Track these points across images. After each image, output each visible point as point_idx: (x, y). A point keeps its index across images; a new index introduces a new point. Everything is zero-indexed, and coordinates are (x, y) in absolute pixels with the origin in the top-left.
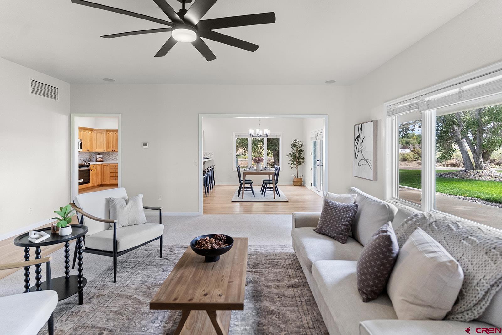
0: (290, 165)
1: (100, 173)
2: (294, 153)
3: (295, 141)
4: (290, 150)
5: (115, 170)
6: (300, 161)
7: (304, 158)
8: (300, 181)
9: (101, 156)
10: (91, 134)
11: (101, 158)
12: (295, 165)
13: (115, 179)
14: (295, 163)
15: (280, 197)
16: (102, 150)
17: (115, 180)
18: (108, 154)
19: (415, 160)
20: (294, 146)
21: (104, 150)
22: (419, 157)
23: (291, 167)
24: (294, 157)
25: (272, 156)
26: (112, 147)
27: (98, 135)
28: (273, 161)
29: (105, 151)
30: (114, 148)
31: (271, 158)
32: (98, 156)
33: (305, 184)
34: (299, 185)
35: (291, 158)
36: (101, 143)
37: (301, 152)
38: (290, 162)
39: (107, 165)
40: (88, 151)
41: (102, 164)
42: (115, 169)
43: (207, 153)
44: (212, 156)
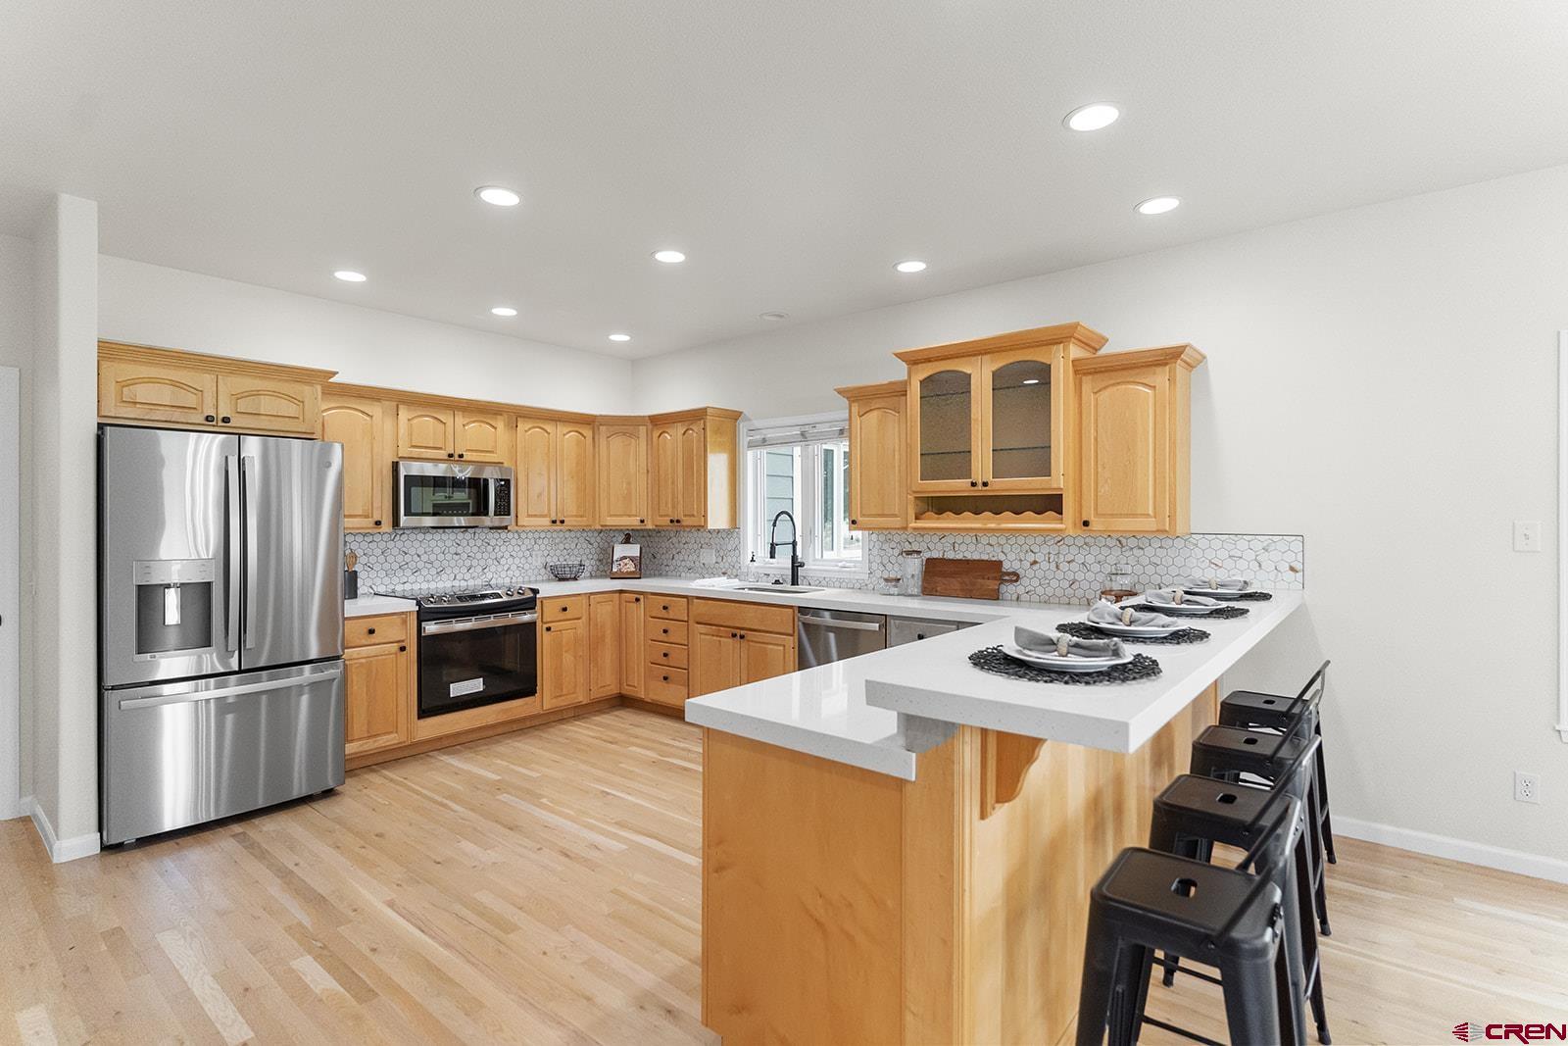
1: (608, 640)
5: (665, 631)
9: (634, 550)
10: (578, 443)
11: (632, 559)
13: (665, 678)
16: (633, 522)
17: (664, 683)
18: (674, 540)
21: (642, 521)
26: (673, 507)
27: (617, 443)
29: (649, 526)
30: (680, 507)
32: (621, 550)
36: (629, 484)
39: (637, 600)
40: (558, 527)
41: (621, 592)
42: (665, 624)
43: (1242, 544)
44: (1292, 569)
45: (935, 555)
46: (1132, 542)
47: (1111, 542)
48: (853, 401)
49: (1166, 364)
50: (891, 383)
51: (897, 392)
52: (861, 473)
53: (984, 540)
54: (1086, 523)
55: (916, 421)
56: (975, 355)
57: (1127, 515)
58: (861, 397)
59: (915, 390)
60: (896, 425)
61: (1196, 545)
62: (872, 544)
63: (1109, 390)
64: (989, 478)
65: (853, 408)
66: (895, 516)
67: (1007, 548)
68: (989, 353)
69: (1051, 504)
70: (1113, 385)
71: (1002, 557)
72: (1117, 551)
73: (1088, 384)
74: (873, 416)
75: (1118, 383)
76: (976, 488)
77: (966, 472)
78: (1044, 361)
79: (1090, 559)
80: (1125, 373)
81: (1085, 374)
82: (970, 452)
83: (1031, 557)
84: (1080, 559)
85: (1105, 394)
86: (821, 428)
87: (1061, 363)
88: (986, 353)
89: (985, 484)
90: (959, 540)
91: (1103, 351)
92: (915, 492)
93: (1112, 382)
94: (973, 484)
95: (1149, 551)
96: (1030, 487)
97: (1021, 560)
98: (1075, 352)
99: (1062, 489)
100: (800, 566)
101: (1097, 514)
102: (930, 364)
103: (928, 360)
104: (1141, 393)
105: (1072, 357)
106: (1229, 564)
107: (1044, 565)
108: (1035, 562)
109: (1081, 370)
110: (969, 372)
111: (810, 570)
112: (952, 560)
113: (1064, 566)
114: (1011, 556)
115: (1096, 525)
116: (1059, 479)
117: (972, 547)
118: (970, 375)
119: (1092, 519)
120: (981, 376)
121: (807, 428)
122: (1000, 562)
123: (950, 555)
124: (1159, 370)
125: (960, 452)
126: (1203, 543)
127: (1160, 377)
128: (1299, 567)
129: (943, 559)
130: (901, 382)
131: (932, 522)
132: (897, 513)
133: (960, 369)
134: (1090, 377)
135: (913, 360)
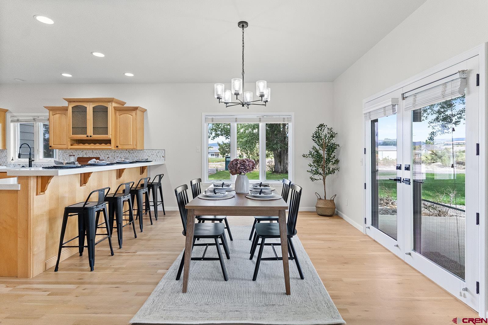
0: (310, 175)
2: (317, 151)
3: (320, 128)
4: (310, 145)
6: (331, 166)
7: (337, 161)
8: (330, 206)
12: (320, 174)
14: (320, 171)
15: (302, 278)
19: (434, 162)
20: (317, 137)
22: (438, 159)
23: (312, 179)
24: (318, 159)
25: (273, 157)
28: (273, 164)
31: (271, 160)
33: (342, 212)
34: (330, 214)
35: (310, 160)
37: (331, 148)
38: (310, 169)
43: (154, 152)
44: (163, 157)
45: (81, 156)
46: (132, 152)
47: (127, 152)
48: (51, 111)
49: (135, 110)
50: (63, 107)
51: (64, 109)
52: (53, 132)
53: (95, 152)
54: (117, 147)
55: (71, 118)
56: (87, 102)
57: (126, 145)
58: (53, 110)
59: (70, 109)
60: (65, 119)
61: (145, 152)
62: (60, 153)
63: (123, 115)
64: (92, 135)
65: (50, 113)
66: (65, 145)
67: (101, 154)
68: (92, 102)
69: (108, 142)
70: (123, 114)
71: (100, 156)
72: (128, 154)
73: (118, 113)
74: (57, 116)
75: (125, 114)
76: (88, 137)
77: (85, 133)
78: (106, 106)
79: (122, 156)
80: (126, 111)
81: (117, 111)
82: (86, 128)
83: (108, 156)
84: (120, 156)
85: (122, 116)
86: (40, 118)
87: (111, 108)
88: (91, 102)
89: (90, 136)
90: (88, 152)
91: (125, 106)
92: (70, 138)
93: (123, 113)
94: (87, 136)
95: (135, 154)
96: (103, 137)
97: (105, 157)
98: (114, 105)
99: (111, 138)
100: (32, 161)
101: (120, 145)
102: (74, 103)
103: (74, 102)
104: (130, 117)
105: (113, 106)
106: (151, 156)
107: (111, 158)
108: (109, 157)
109: (116, 109)
110: (86, 106)
111: (36, 162)
112: (86, 157)
113: (116, 158)
114: (102, 156)
115: (120, 147)
116: (110, 135)
117: (91, 154)
118: (86, 107)
119: (119, 145)
120: (90, 108)
121: (36, 117)
122: (99, 158)
123: (85, 156)
124: (133, 111)
125: (84, 128)
126: (146, 152)
127: (134, 113)
128: (164, 156)
129: (83, 157)
130: (66, 107)
131: (76, 146)
132: (65, 144)
133: (84, 105)
134: (118, 111)
135: (70, 101)
